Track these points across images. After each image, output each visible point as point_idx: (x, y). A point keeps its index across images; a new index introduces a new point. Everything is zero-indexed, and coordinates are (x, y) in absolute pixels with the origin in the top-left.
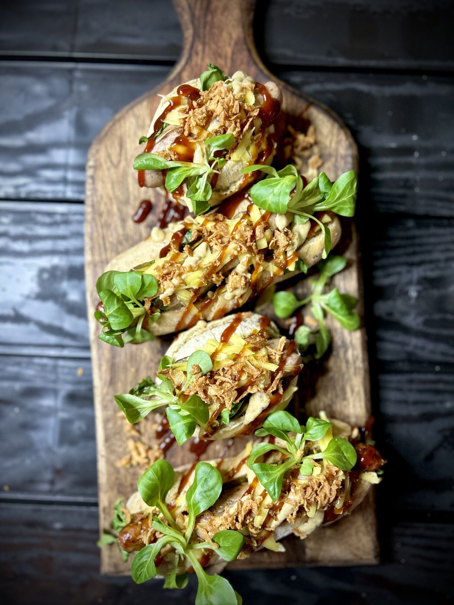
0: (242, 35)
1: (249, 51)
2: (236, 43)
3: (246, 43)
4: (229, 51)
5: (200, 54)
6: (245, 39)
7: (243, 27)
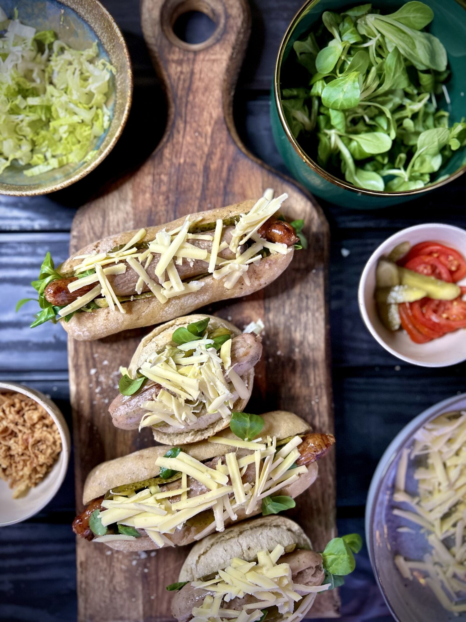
0: (222, 115)
1: (228, 129)
2: (216, 123)
3: (226, 122)
4: (209, 129)
5: (182, 132)
6: (225, 118)
7: (223, 108)
